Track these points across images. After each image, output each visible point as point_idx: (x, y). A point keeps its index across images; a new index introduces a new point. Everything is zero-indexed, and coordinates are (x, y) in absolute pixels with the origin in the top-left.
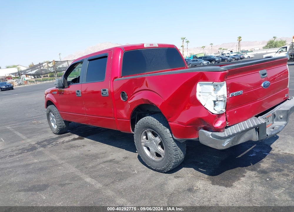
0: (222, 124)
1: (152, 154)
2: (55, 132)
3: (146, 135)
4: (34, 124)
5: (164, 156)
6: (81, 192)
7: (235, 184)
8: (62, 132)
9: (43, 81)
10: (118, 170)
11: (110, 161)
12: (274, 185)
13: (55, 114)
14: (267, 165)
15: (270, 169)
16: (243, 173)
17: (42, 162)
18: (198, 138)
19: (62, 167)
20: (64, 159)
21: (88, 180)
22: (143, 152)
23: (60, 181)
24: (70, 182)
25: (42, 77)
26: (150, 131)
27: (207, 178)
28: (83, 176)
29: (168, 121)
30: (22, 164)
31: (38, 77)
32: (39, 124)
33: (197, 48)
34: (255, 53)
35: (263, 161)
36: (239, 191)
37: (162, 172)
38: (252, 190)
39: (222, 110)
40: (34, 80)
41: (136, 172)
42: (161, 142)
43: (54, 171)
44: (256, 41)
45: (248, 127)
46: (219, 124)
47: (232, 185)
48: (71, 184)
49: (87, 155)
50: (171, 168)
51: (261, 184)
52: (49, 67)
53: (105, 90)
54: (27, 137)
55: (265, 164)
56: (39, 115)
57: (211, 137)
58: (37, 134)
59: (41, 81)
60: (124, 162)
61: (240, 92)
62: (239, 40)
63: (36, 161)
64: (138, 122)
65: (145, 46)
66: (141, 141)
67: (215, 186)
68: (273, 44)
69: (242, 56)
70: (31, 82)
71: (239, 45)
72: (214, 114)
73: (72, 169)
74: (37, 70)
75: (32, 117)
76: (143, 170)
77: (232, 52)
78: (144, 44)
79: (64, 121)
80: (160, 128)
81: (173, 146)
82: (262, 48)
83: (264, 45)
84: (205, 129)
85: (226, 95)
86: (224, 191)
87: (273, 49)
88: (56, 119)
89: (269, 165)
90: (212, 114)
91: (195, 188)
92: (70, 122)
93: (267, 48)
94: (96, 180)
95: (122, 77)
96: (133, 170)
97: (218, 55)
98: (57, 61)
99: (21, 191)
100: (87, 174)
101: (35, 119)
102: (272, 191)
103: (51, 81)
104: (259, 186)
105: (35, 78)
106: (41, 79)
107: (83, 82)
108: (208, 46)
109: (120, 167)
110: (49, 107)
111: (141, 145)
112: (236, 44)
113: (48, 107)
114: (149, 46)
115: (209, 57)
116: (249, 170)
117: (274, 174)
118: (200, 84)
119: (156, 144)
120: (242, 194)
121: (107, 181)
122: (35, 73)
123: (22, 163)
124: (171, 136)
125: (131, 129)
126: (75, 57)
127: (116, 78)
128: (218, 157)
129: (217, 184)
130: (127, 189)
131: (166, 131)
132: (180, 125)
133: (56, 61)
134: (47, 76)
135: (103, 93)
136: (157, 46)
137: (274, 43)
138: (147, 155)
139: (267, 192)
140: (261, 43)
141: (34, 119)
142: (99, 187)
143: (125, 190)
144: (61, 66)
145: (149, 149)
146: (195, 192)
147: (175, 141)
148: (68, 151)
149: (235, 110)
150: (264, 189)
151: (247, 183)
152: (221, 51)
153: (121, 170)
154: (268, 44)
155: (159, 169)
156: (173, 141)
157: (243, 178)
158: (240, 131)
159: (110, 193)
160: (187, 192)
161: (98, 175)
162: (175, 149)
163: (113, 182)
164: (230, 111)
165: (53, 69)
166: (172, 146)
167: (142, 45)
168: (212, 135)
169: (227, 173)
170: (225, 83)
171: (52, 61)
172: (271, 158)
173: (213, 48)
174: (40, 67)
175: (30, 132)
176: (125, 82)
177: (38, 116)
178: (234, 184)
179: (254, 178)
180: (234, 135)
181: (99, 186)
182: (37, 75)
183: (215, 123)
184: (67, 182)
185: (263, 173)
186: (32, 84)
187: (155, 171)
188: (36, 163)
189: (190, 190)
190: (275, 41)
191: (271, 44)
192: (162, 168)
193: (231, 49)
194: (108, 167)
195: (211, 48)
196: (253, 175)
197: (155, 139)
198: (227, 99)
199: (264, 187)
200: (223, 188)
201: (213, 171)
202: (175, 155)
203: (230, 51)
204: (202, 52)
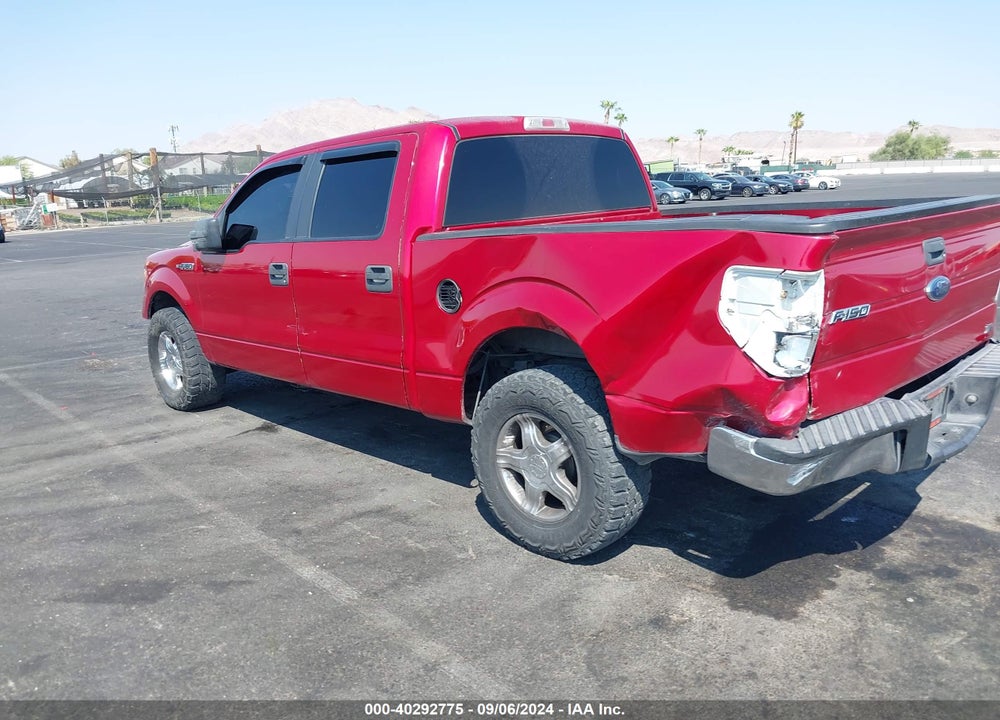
0: (795, 413)
1: (530, 497)
2: (175, 403)
3: (517, 432)
4: (92, 369)
5: (576, 507)
6: (285, 611)
7: (807, 609)
8: (198, 403)
9: (110, 220)
10: (410, 543)
11: (379, 511)
12: (931, 619)
13: (181, 339)
14: (905, 554)
15: (912, 565)
16: (829, 576)
17: (139, 504)
18: (705, 455)
19: (211, 523)
20: (213, 498)
21: (308, 572)
22: (501, 488)
23: (211, 573)
24: (244, 578)
25: (108, 204)
26: (535, 420)
27: (712, 587)
28: (288, 559)
29: (606, 390)
30: (67, 506)
31: (91, 206)
32: (110, 371)
33: (651, 140)
34: (843, 173)
35: (891, 540)
36: (819, 632)
37: (559, 559)
38: (862, 633)
39: (799, 367)
40: (78, 214)
41: (470, 552)
42: (569, 458)
43: (183, 537)
44: (850, 133)
45: (875, 428)
46: (784, 412)
47: (795, 615)
48: (250, 582)
49: (295, 489)
50: (594, 546)
51: (891, 614)
52: (133, 171)
53: (383, 270)
54: (73, 413)
55: (899, 548)
56: (107, 340)
57: (753, 452)
58: (108, 405)
59: (103, 219)
60: (426, 518)
61: (864, 309)
62: (794, 125)
63: (114, 498)
64: (493, 387)
65: (527, 126)
66: (495, 451)
67: (741, 613)
68: (908, 146)
69: (800, 181)
70: (69, 220)
71: (794, 141)
72: (773, 376)
73: (248, 535)
74: (92, 178)
75: (82, 344)
76: (496, 547)
77: (766, 162)
78: (523, 118)
79: (212, 366)
80: (574, 412)
81: (614, 474)
82: (867, 159)
83: (876, 149)
84: (733, 424)
85: (819, 318)
86: (772, 631)
87: (903, 162)
88: (181, 357)
89: (911, 554)
90: (765, 376)
91: (675, 617)
92: (230, 370)
93: (882, 160)
94: (336, 575)
95: (444, 229)
96: (459, 545)
97: (720, 171)
98: (165, 154)
99: (71, 601)
100: (302, 552)
101: (97, 351)
102: (925, 639)
103: (141, 222)
104: (883, 619)
105: (81, 206)
106: (104, 211)
107: (299, 238)
108: (688, 137)
109: (413, 534)
110: (160, 314)
111: (495, 464)
112: (780, 139)
113: (157, 315)
114: (540, 126)
115: (693, 175)
116: (848, 566)
117: (930, 585)
118: (735, 271)
119: (551, 464)
120: (830, 642)
121: (375, 578)
122: (83, 188)
123: (65, 505)
124: (607, 440)
125: (463, 408)
126: (225, 142)
127: (423, 230)
128: (741, 519)
129: (747, 607)
130: (446, 611)
131: (593, 423)
132: (648, 406)
133: (159, 154)
134: (126, 204)
135: (372, 280)
136: (567, 128)
137: (910, 142)
138: (513, 499)
139: (912, 640)
140: (864, 142)
141: (89, 352)
142: (349, 599)
143: (438, 612)
144: (176, 172)
145: (520, 479)
146: (674, 629)
147: (623, 458)
148: (227, 470)
149: (838, 369)
150: (898, 631)
151: (843, 609)
152: (730, 157)
153: (420, 546)
154: (887, 146)
155: (553, 548)
156: (614, 458)
157: (829, 592)
158: (850, 438)
159: (387, 620)
160: (650, 628)
161: (342, 559)
162: (618, 484)
163: (395, 585)
164: (824, 370)
165: (151, 181)
166: (610, 475)
167: (517, 120)
168: (756, 446)
169: (777, 572)
170: (822, 276)
171: (146, 151)
172: (917, 531)
173: (703, 144)
174: (104, 170)
175: (84, 396)
176: (459, 247)
177: (106, 344)
178: (802, 609)
179: (865, 592)
180: (830, 449)
181: (347, 594)
182: (89, 198)
183: (773, 407)
184: (234, 575)
185: (893, 578)
186: (71, 228)
187: (538, 553)
188: (116, 506)
189: (659, 622)
190: (914, 136)
191: (898, 147)
192: (565, 544)
193: (764, 155)
194: (372, 532)
195: (697, 144)
196: (863, 585)
197: (547, 449)
198: (821, 330)
199: (901, 624)
200: (765, 621)
201: (729, 563)
202: (615, 506)
203: (760, 161)
204: (665, 154)
